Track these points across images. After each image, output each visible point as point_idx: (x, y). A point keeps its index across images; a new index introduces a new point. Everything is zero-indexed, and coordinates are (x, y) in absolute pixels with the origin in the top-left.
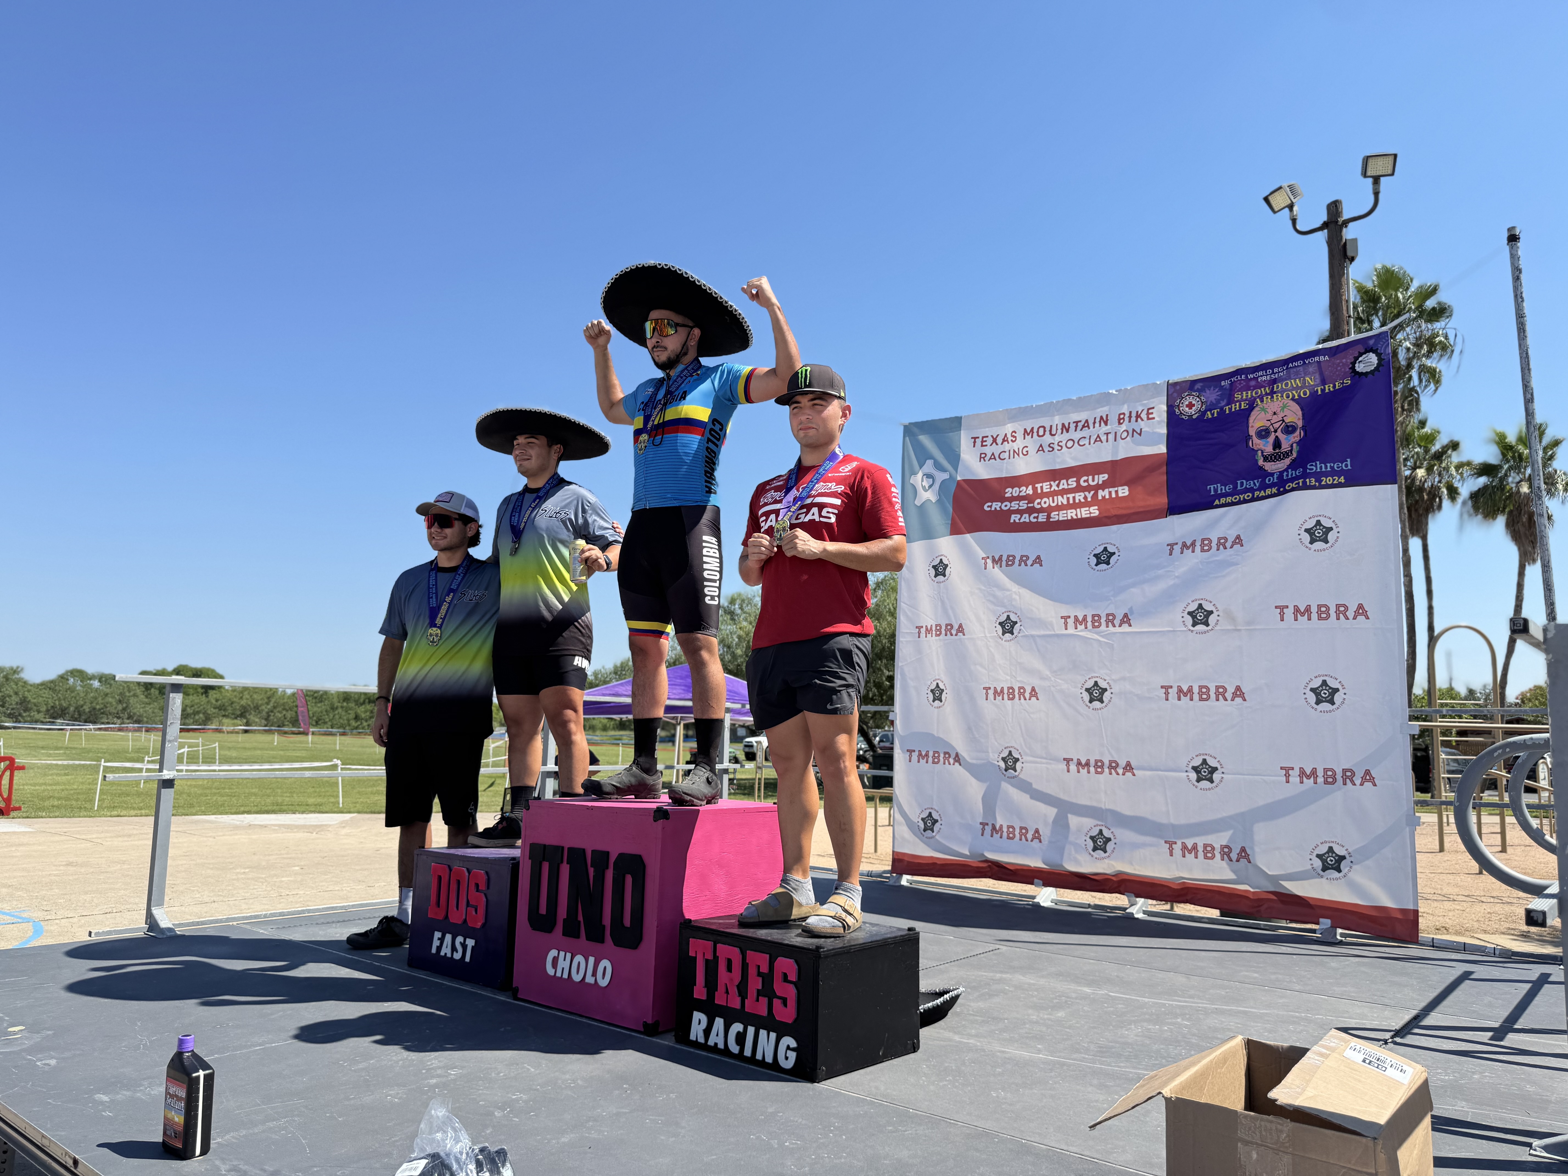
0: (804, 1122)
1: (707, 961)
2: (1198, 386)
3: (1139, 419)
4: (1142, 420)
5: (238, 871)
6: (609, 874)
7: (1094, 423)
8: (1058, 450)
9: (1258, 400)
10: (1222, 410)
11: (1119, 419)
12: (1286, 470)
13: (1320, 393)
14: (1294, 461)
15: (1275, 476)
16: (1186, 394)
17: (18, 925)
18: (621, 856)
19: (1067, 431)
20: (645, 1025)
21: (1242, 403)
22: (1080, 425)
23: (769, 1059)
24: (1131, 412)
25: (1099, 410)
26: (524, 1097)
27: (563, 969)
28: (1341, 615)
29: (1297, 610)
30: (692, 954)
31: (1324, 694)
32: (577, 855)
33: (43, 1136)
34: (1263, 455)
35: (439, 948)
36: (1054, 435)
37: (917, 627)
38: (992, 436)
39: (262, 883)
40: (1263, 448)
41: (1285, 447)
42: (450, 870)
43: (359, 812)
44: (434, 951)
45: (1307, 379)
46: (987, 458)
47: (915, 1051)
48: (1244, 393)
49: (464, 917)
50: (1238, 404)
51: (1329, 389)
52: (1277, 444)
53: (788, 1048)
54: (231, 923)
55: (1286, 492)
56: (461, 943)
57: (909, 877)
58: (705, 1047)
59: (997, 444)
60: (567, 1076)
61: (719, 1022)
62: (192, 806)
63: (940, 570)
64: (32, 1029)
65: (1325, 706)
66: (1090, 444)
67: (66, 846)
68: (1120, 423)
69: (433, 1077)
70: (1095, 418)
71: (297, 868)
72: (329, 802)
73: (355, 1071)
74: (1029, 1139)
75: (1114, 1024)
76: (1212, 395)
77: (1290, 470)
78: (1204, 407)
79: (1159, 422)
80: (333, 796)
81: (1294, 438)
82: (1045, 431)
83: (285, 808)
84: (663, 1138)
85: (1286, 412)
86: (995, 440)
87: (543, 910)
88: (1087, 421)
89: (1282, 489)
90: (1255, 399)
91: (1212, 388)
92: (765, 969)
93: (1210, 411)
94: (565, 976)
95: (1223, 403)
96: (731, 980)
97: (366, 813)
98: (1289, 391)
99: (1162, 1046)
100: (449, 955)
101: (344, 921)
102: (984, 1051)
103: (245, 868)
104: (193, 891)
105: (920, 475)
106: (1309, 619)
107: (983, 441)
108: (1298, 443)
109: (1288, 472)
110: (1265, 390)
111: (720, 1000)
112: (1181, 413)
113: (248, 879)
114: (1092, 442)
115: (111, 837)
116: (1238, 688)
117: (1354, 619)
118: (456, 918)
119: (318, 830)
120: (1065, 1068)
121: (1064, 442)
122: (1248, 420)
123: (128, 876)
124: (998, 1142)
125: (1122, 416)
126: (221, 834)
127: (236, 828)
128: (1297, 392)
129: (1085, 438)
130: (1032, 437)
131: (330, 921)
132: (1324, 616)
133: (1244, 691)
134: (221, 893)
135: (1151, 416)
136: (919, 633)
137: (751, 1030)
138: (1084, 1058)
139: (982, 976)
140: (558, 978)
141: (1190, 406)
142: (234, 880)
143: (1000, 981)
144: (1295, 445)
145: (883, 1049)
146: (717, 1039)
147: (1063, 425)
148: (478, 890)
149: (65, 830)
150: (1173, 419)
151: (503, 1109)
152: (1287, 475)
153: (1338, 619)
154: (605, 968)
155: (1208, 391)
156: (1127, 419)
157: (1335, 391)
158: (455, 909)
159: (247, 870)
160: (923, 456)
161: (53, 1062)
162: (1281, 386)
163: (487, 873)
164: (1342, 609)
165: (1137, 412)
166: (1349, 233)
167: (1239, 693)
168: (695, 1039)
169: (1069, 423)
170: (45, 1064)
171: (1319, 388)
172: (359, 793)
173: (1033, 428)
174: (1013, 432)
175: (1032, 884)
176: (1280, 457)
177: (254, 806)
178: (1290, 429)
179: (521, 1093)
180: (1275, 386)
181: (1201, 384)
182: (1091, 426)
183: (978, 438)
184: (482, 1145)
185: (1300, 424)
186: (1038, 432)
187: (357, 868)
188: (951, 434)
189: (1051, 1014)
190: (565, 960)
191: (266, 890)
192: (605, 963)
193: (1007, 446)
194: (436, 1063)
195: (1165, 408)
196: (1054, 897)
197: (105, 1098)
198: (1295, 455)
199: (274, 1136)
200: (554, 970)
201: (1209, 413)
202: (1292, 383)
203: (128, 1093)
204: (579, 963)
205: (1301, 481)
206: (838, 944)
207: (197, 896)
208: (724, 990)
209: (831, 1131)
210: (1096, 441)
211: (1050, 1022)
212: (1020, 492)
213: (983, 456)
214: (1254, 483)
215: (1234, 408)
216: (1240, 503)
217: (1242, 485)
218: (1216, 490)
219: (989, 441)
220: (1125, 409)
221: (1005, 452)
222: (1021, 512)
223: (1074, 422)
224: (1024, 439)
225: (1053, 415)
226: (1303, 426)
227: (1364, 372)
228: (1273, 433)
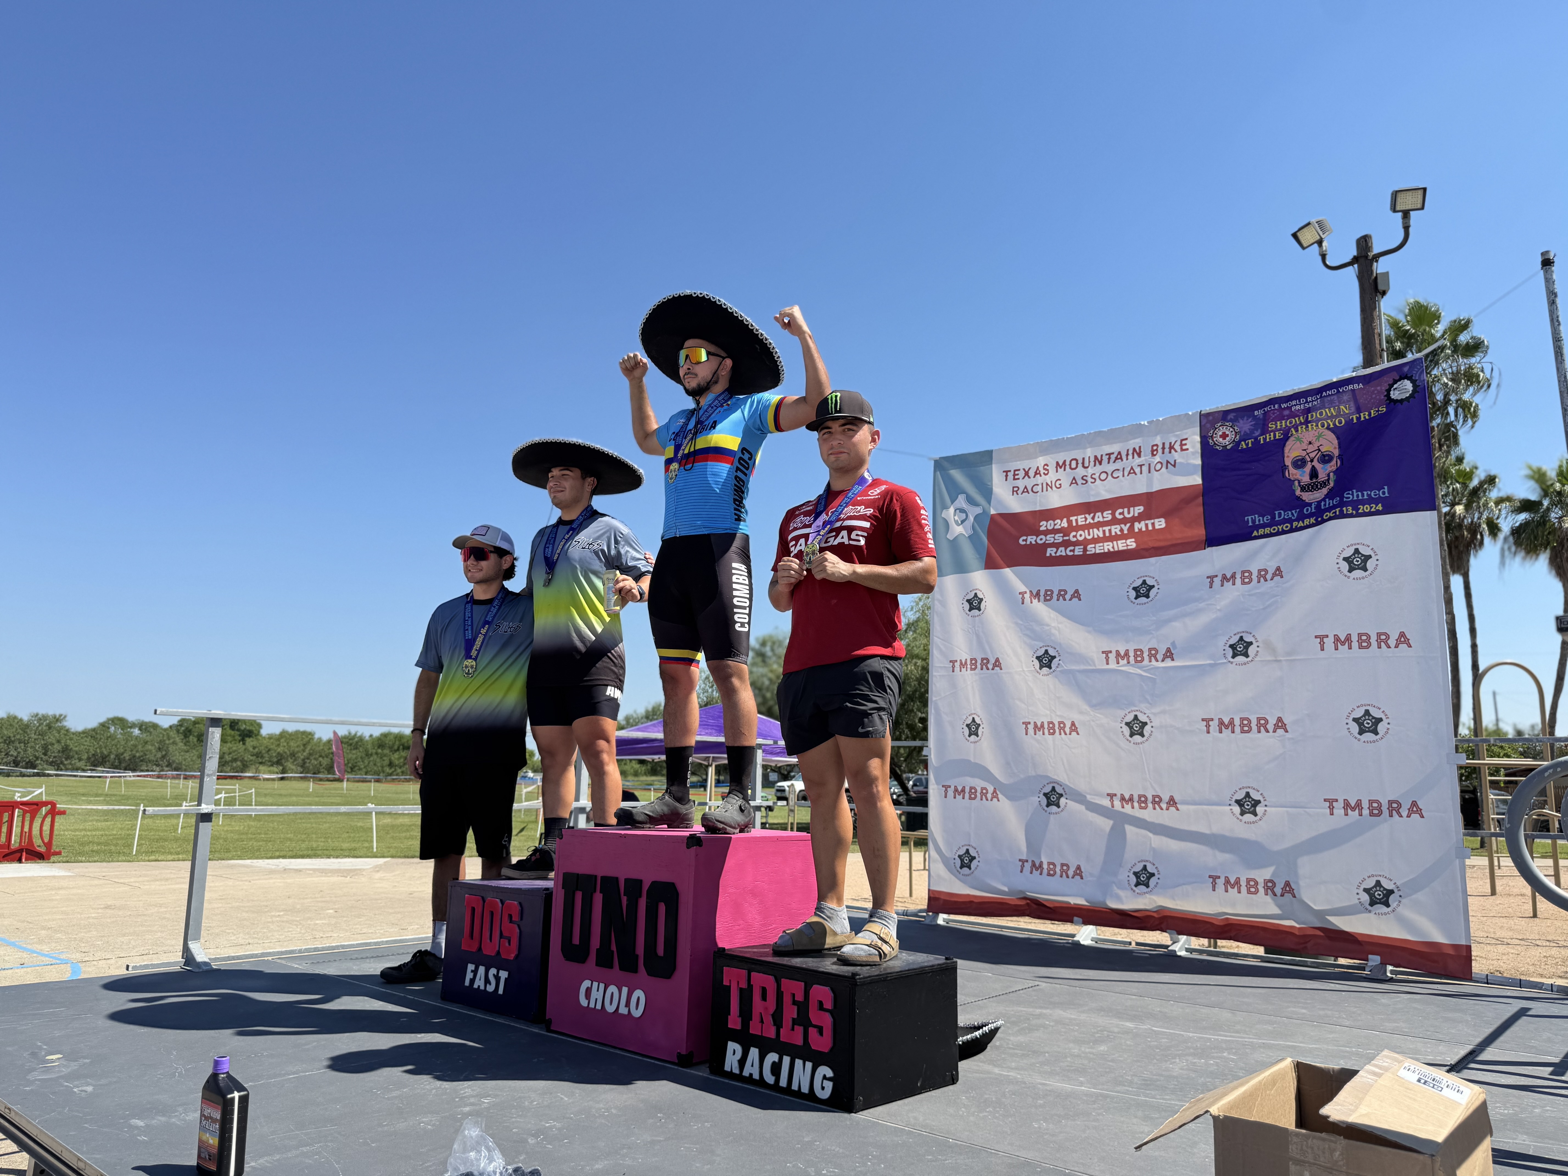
0: (841, 1151)
1: (741, 990)
2: (1231, 416)
3: (1172, 450)
4: (1176, 451)
5: (273, 914)
6: (643, 903)
7: (1127, 455)
8: (1092, 483)
9: (1293, 429)
10: (1257, 441)
11: (1153, 451)
12: (1324, 500)
13: (1355, 421)
14: (1331, 490)
15: (1313, 506)
16: (1219, 425)
17: (56, 966)
18: (654, 884)
19: (1100, 463)
20: (679, 1056)
21: (1277, 433)
22: (1113, 457)
23: (805, 1089)
24: (1164, 444)
25: (1131, 442)
26: (558, 1125)
27: (596, 999)
28: (1382, 643)
29: (1337, 639)
30: (726, 983)
31: (1368, 724)
32: (610, 883)
33: (79, 1159)
34: (1300, 485)
35: (472, 981)
36: (1087, 467)
37: (951, 661)
38: (1024, 469)
39: (297, 925)
40: (1300, 478)
41: (1322, 476)
42: (484, 901)
43: (392, 857)
44: (467, 983)
45: (1342, 407)
46: (1020, 492)
47: (954, 1083)
48: (1278, 422)
49: (497, 949)
50: (1272, 434)
51: (1365, 417)
52: (1314, 474)
53: (825, 1077)
54: (266, 959)
55: (1324, 521)
56: (494, 975)
57: (945, 916)
58: (739, 1077)
59: (1029, 477)
60: (601, 1106)
61: (754, 1052)
62: (228, 851)
63: (974, 604)
64: (70, 1057)
65: (1369, 736)
66: (1123, 476)
67: (104, 890)
68: (1153, 455)
69: (466, 1105)
70: (1128, 450)
71: (331, 911)
72: (363, 847)
73: (388, 1099)
74: (1072, 1169)
75: (1158, 1057)
76: (1246, 425)
77: (1327, 500)
78: (1238, 437)
79: (1193, 453)
80: (367, 841)
81: (1331, 467)
82: (1077, 464)
83: (319, 852)
84: (698, 1165)
85: (1322, 441)
86: (1027, 474)
87: (576, 941)
88: (1119, 453)
89: (1319, 519)
90: (1290, 428)
91: (1245, 418)
92: (800, 997)
93: (1245, 441)
94: (599, 1007)
95: (1257, 433)
96: (766, 1009)
97: (400, 857)
98: (1324, 420)
99: (1208, 1080)
100: (482, 988)
101: (378, 957)
102: (1025, 1083)
103: (281, 911)
104: (229, 933)
105: (952, 510)
106: (1350, 648)
107: (1015, 475)
108: (1335, 472)
109: (1325, 501)
110: (1299, 419)
111: (754, 1029)
112: (1215, 444)
113: (283, 922)
114: (1126, 474)
115: (148, 881)
116: (1280, 720)
117: (1395, 647)
118: (489, 950)
119: (351, 874)
120: (1108, 1100)
121: (1097, 475)
122: (1283, 450)
123: (164, 918)
124: (1040, 1172)
125: (1155, 448)
126: (257, 878)
127: (272, 872)
128: (1332, 421)
129: (1118, 470)
130: (1065, 470)
131: (365, 957)
132: (1364, 644)
133: (1285, 723)
134: (256, 936)
135: (1184, 447)
136: (953, 667)
137: (786, 1060)
138: (1128, 1090)
139: (1022, 1011)
140: (592, 1009)
141: (1224, 436)
142: (269, 922)
143: (1040, 1016)
144: (1332, 474)
145: (921, 1080)
146: (751, 1069)
147: (1096, 457)
148: (511, 922)
149: (104, 874)
150: (1207, 450)
151: (536, 1136)
152: (1325, 505)
153: (1380, 647)
154: (639, 998)
155: (1241, 421)
156: (1160, 450)
157: (1371, 419)
158: (489, 941)
159: (282, 913)
160: (955, 491)
161: (90, 1089)
162: (1315, 415)
163: (520, 903)
164: (1383, 637)
165: (1170, 443)
166: (1380, 267)
167: (1280, 724)
168: (729, 1070)
169: (1102, 456)
170: (82, 1091)
171: (1354, 417)
172: (393, 837)
173: (1065, 462)
174: (1045, 465)
175: (1071, 921)
176: (1317, 487)
177: (290, 851)
178: (1327, 458)
179: (554, 1121)
180: (1309, 415)
181: (1234, 414)
182: (1124, 457)
183: (1010, 471)
184: (515, 1166)
185: (1336, 453)
186: (1070, 465)
187: (390, 911)
188: (982, 468)
189: (1092, 1048)
190: (598, 991)
191: (300, 933)
192: (639, 993)
193: (1039, 480)
194: (469, 1092)
195: (1198, 438)
196: (1094, 935)
197: (140, 1123)
198: (1332, 484)
199: (307, 1161)
200: (587, 1001)
201: (1243, 443)
202: (1326, 412)
203: (163, 1119)
204: (612, 993)
205: (1338, 510)
206: (874, 971)
207: (232, 938)
208: (758, 1019)
209: (870, 1160)
210: (1130, 473)
211: (1091, 1056)
212: (1055, 525)
213: (1016, 489)
214: (1292, 514)
215: (1268, 437)
216: (1278, 534)
217: (1280, 516)
218: (1254, 521)
219: (1021, 474)
220: (1158, 441)
221: (1038, 485)
222: (1056, 546)
223: (1107, 455)
224: (1057, 472)
225: (1085, 448)
226: (1339, 455)
227: (1399, 399)
228: (1309, 463)
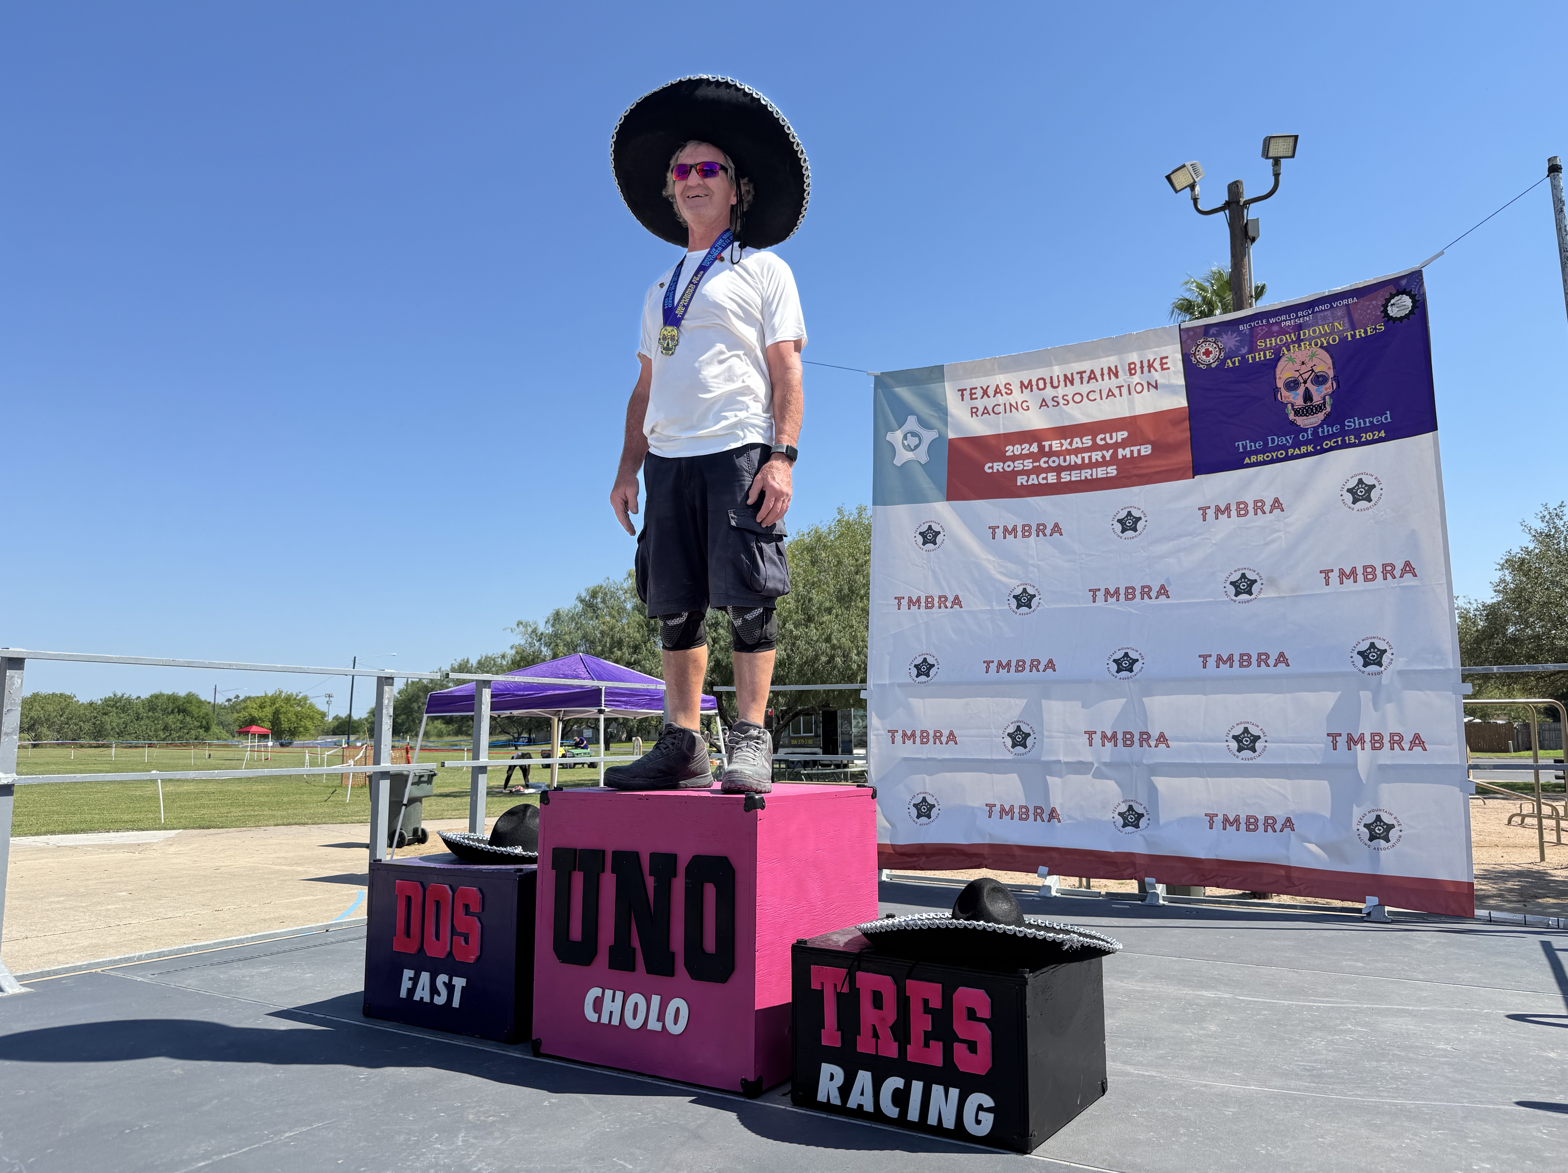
1: (840, 995)
2: (1214, 332)
3: (1152, 369)
4: (1156, 371)
6: (679, 884)
7: (1103, 374)
8: (1064, 404)
10: (1244, 360)
11: (1130, 370)
13: (1350, 338)
16: (1202, 340)
18: (696, 858)
19: (1072, 383)
20: (744, 1083)
21: (1267, 352)
22: (1086, 377)
23: (949, 1124)
24: (1142, 362)
25: (1104, 360)
27: (611, 1013)
28: (1388, 575)
29: (1342, 573)
31: (1372, 656)
32: (626, 860)
34: (1293, 409)
35: (412, 991)
36: (1057, 388)
37: (896, 598)
38: (982, 388)
40: (1293, 401)
41: (1317, 399)
43: (185, 828)
45: (1336, 324)
46: (979, 413)
49: (448, 949)
50: (1262, 353)
51: (1360, 335)
52: (1308, 396)
53: (980, 1108)
55: (1323, 450)
56: (444, 983)
58: (841, 1110)
61: (864, 1077)
63: (929, 537)
65: (1373, 669)
66: (1102, 398)
68: (1131, 374)
70: (1102, 369)
71: (123, 894)
72: (148, 819)
76: (1229, 341)
78: (1223, 355)
79: (1175, 373)
80: (152, 812)
81: (1326, 389)
82: (1045, 384)
83: (97, 826)
85: (1316, 361)
86: (985, 393)
87: (576, 936)
88: (1092, 372)
89: (1318, 448)
90: (1280, 347)
91: (1231, 333)
93: (1231, 359)
95: (1244, 351)
96: (882, 1019)
100: (427, 1000)
103: (60, 896)
105: (899, 433)
106: (1355, 581)
107: (971, 394)
108: (1331, 395)
110: (1291, 336)
111: (864, 1047)
112: (1198, 362)
114: (1104, 396)
116: (1281, 654)
117: (1400, 578)
118: (436, 951)
119: (140, 849)
121: (1071, 396)
122: (1274, 371)
125: (1132, 366)
127: (41, 850)
129: (1094, 391)
130: (1031, 390)
132: (1370, 577)
133: (1288, 657)
135: (1165, 366)
136: (900, 605)
137: (917, 1086)
141: (1208, 353)
144: (1327, 397)
146: (860, 1098)
147: (1066, 376)
148: (468, 914)
150: (1190, 368)
153: (1385, 579)
154: (679, 1010)
155: (1225, 337)
156: (1139, 370)
159: (62, 899)
160: (902, 412)
162: (1306, 333)
164: (1388, 568)
165: (1149, 361)
167: (1282, 659)
168: (825, 1101)
169: (1072, 374)
171: (1349, 334)
173: (1030, 381)
174: (1006, 384)
176: (1312, 411)
177: (58, 826)
178: (1321, 379)
180: (1301, 332)
181: (1217, 329)
182: (1099, 377)
183: (966, 390)
185: (1331, 374)
186: (1037, 385)
188: (932, 384)
190: (613, 1001)
192: (678, 1004)
193: (1001, 400)
195: (1180, 356)
198: (1329, 409)
200: (597, 1015)
201: (1229, 361)
202: (1319, 329)
204: (636, 1004)
205: (1338, 439)
208: (870, 1033)
210: (1107, 395)
212: (1022, 449)
213: (974, 410)
214: (1287, 440)
215: (1257, 357)
216: (1272, 461)
217: (1273, 442)
218: (1245, 447)
219: (979, 393)
220: (1134, 357)
221: (999, 405)
222: (1027, 473)
223: (1078, 373)
224: (1022, 392)
225: (1051, 365)
226: (1334, 376)
227: (1398, 316)
228: (1303, 385)
